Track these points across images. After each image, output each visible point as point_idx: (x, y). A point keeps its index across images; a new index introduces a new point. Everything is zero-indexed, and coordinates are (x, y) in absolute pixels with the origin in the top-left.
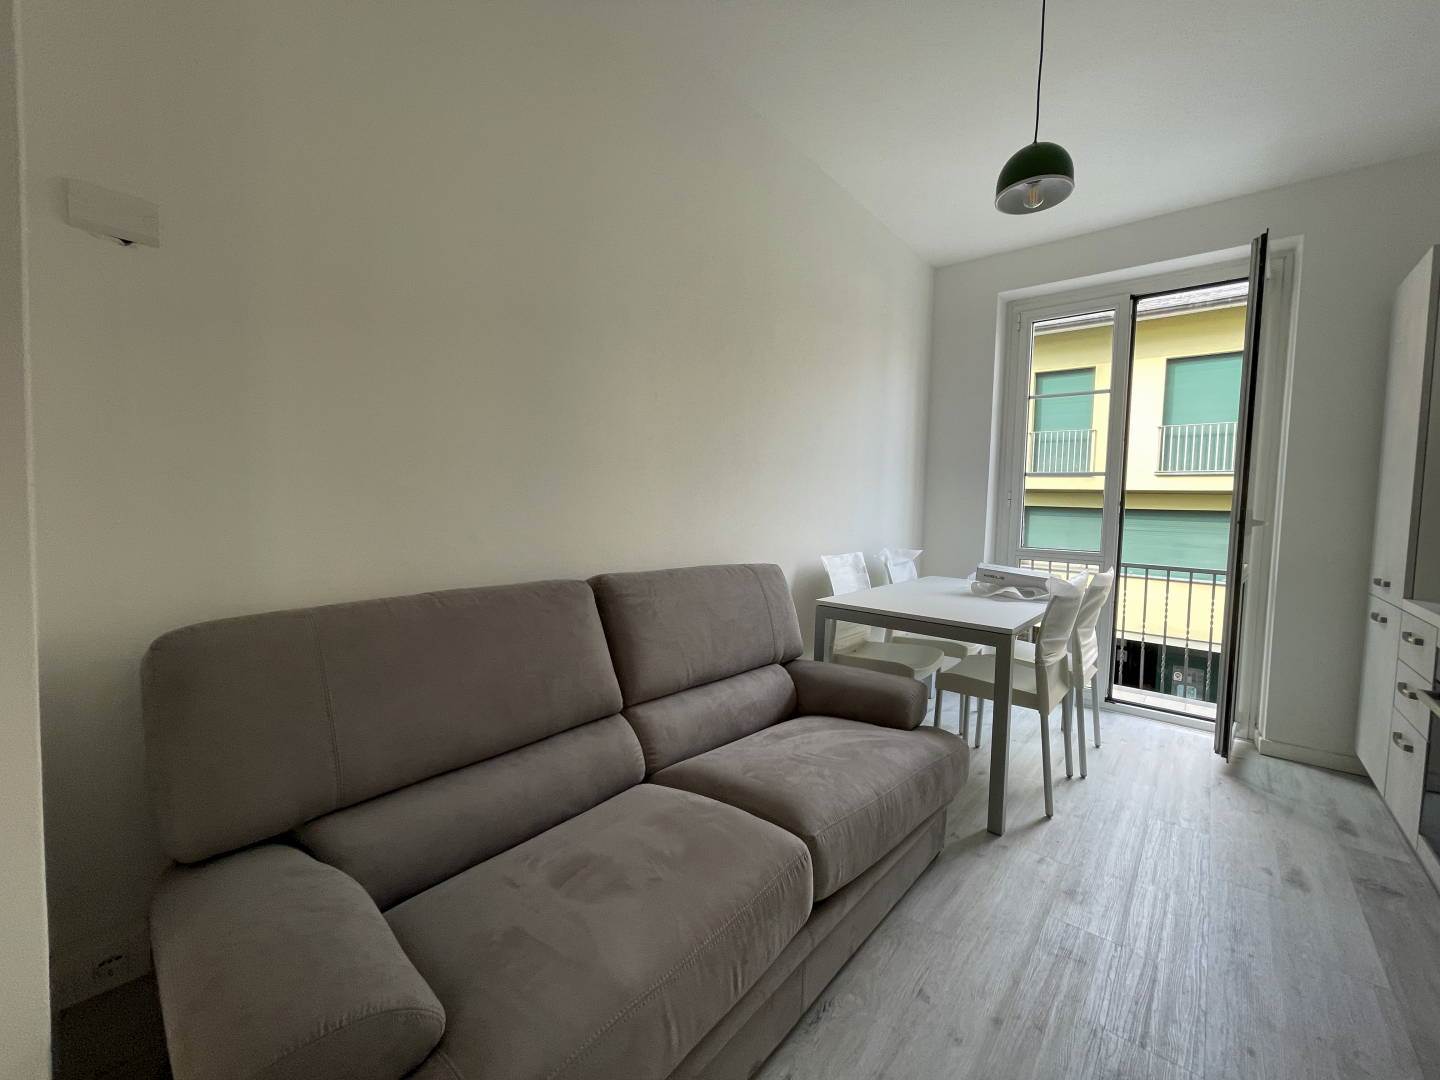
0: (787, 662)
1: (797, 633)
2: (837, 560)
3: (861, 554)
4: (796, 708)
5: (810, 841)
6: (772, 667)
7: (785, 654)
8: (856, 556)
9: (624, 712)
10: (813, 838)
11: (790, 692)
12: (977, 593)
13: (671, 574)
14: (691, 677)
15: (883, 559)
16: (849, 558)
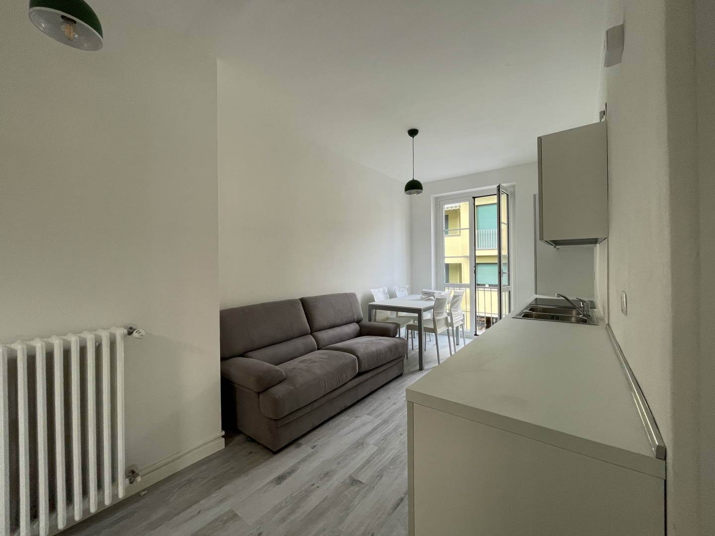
0: (358, 322)
1: (361, 313)
2: (377, 291)
3: (386, 288)
4: (360, 334)
6: (352, 323)
7: (357, 319)
8: (384, 289)
9: (311, 334)
10: (358, 355)
11: (358, 330)
12: (422, 299)
15: (394, 289)
16: (381, 289)
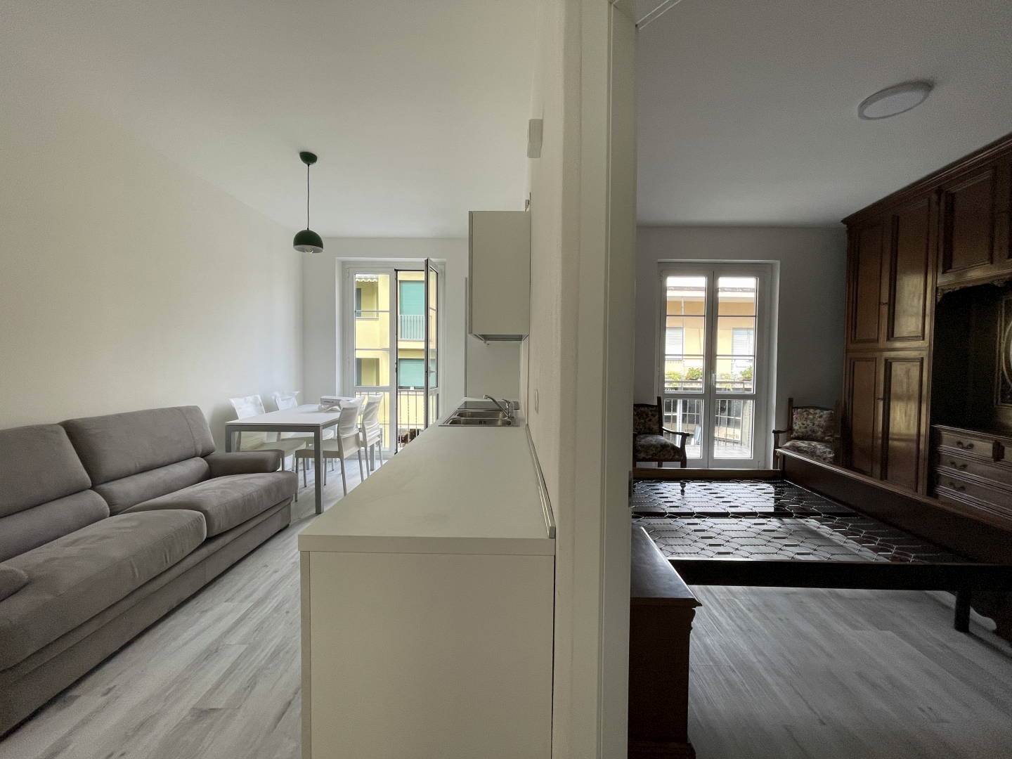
0: (204, 456)
1: (211, 439)
2: (242, 400)
3: (259, 397)
4: (209, 475)
5: (205, 513)
6: (195, 458)
7: (203, 451)
8: (256, 397)
9: (93, 488)
10: (206, 511)
11: (206, 469)
12: (320, 411)
13: (120, 417)
14: (138, 465)
15: (273, 397)
16: (250, 398)
